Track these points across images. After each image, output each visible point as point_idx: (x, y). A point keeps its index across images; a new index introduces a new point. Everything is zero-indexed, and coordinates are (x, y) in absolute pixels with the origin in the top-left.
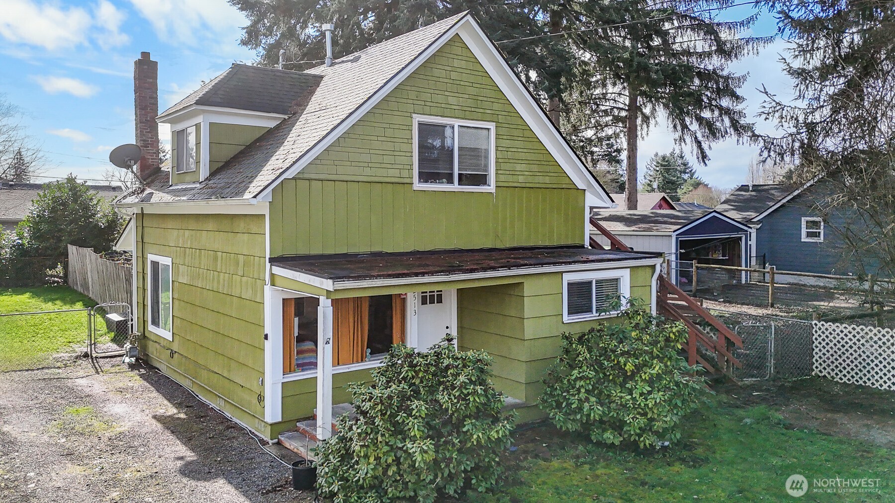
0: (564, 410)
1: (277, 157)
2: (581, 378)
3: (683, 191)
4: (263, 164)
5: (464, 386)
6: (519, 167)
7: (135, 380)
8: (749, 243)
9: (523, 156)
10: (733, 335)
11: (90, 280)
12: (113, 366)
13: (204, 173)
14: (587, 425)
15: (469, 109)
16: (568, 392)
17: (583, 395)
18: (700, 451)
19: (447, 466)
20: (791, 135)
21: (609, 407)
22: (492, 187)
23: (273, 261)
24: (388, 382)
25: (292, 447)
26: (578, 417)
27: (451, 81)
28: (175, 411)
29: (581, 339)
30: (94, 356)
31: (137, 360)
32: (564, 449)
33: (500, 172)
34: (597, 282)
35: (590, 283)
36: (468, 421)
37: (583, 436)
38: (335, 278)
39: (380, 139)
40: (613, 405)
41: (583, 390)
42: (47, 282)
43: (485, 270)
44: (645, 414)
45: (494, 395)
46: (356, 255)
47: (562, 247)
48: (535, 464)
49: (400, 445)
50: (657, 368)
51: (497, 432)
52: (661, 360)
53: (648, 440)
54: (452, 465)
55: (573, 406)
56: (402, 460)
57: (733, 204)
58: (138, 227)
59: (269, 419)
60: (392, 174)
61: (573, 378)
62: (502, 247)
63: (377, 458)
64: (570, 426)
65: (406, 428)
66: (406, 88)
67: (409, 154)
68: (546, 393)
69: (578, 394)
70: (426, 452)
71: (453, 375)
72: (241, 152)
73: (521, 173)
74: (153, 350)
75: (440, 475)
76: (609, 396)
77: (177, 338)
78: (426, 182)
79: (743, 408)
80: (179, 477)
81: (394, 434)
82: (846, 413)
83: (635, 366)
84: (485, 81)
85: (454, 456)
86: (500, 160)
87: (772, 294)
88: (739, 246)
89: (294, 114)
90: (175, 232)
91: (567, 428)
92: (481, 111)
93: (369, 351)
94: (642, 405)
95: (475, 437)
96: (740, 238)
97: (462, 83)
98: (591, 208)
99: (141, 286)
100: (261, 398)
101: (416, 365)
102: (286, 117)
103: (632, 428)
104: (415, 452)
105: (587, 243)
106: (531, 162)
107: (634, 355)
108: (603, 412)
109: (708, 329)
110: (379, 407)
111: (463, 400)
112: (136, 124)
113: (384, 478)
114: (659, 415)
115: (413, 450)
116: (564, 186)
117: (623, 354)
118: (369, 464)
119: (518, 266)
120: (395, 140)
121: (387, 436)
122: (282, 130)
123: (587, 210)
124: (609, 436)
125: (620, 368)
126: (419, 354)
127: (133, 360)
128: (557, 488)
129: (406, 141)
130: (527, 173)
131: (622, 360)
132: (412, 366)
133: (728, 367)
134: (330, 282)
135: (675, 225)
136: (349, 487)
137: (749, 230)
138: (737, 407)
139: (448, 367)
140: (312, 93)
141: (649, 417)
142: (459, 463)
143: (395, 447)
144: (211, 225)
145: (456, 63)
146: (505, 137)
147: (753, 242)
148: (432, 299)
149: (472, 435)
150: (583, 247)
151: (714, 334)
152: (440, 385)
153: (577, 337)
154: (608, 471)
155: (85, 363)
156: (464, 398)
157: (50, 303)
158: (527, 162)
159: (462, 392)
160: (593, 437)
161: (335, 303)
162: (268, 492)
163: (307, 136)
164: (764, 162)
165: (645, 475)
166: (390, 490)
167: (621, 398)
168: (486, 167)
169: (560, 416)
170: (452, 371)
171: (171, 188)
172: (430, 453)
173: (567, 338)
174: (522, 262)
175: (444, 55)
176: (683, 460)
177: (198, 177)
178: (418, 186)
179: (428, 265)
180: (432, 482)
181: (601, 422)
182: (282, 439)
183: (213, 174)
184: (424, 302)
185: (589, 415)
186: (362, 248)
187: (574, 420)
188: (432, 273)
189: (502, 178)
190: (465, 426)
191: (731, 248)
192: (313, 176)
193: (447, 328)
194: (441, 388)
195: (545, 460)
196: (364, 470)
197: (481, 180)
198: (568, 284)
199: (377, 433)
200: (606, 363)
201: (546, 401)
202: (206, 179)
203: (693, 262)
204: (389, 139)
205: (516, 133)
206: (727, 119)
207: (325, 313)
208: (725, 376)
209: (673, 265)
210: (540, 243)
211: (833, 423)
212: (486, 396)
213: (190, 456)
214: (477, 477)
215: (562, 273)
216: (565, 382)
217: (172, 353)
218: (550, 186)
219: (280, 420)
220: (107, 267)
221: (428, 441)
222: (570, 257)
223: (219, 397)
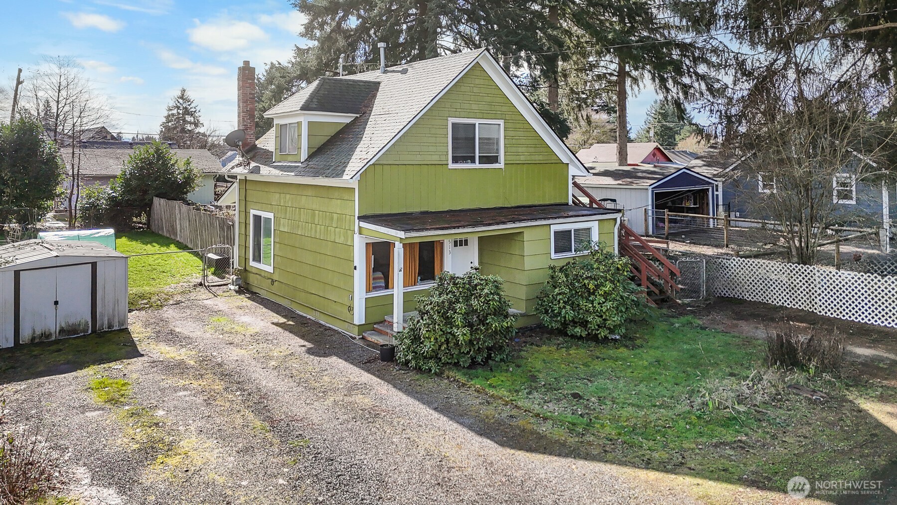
0: (549, 315)
1: (361, 149)
2: (560, 294)
3: (681, 137)
4: (351, 154)
5: (487, 295)
6: (520, 150)
7: (244, 300)
8: (716, 193)
9: (523, 141)
10: (675, 268)
11: (178, 227)
12: (224, 292)
13: (304, 156)
14: (565, 324)
15: (486, 112)
16: (552, 303)
17: (562, 305)
18: (638, 342)
19: (478, 343)
20: (714, 124)
21: (578, 312)
22: (502, 164)
23: (361, 218)
24: (440, 294)
25: (373, 340)
26: (559, 318)
27: (474, 94)
28: (285, 320)
29: (561, 270)
30: (206, 284)
31: (239, 288)
32: (550, 340)
33: (507, 154)
34: (575, 230)
35: (570, 231)
36: (489, 317)
37: (562, 332)
38: (406, 230)
39: (427, 135)
40: (581, 311)
41: (562, 301)
42: (134, 228)
43: (498, 224)
44: (601, 316)
45: (505, 302)
46: (411, 214)
47: (552, 205)
48: (531, 348)
49: (449, 331)
50: (608, 287)
51: (507, 323)
52: (612, 282)
53: (603, 333)
54: (480, 343)
55: (555, 312)
56: (450, 340)
57: (705, 159)
58: (241, 190)
59: (356, 322)
60: (435, 159)
61: (555, 293)
62: (510, 206)
63: (436, 339)
64: (554, 325)
65: (453, 320)
66: (444, 100)
67: (446, 145)
68: (538, 304)
69: (559, 304)
70: (465, 335)
71: (480, 289)
72: (329, 141)
73: (522, 154)
74: (253, 280)
75: (473, 350)
76: (578, 305)
77: (277, 271)
78: (457, 162)
79: (677, 317)
80: (307, 355)
81: (446, 324)
82: (746, 320)
83: (595, 286)
84: (496, 92)
85: (482, 337)
86: (507, 146)
87: (727, 237)
88: (707, 195)
89: (364, 114)
90: (277, 195)
91: (552, 326)
92: (494, 112)
93: (419, 278)
94: (599, 310)
95: (494, 326)
96: (708, 189)
97: (481, 94)
98: (574, 176)
99: (243, 232)
100: (351, 309)
101: (457, 284)
102: (358, 116)
103: (592, 326)
104: (458, 335)
105: (570, 202)
106: (529, 146)
107: (595, 279)
108: (575, 315)
109: (657, 263)
110: (437, 308)
111: (486, 304)
112: (239, 113)
113: (439, 352)
114: (610, 317)
115: (458, 333)
116: (553, 162)
117: (587, 278)
118: (430, 342)
119: (520, 221)
120: (437, 136)
121: (441, 325)
122: (357, 127)
123: (570, 178)
124: (578, 330)
125: (586, 288)
126: (458, 277)
127: (237, 287)
128: (544, 360)
129: (444, 136)
130: (526, 154)
131: (586, 282)
132: (455, 284)
133: (672, 291)
134: (403, 233)
135: (651, 179)
136: (417, 357)
137: (716, 183)
138: (673, 317)
139: (476, 285)
140: (374, 96)
141: (604, 318)
142: (485, 342)
143: (446, 332)
144: (310, 192)
145: (477, 81)
146: (511, 129)
147: (720, 193)
148: (461, 243)
149: (492, 325)
150: (567, 204)
151: (662, 267)
152: (472, 296)
153: (558, 268)
154: (576, 352)
155: (203, 290)
156: (487, 302)
157: (149, 245)
158: (526, 146)
159: (486, 299)
160: (568, 332)
161: (405, 245)
162: (366, 363)
163: (379, 135)
164: (699, 142)
165: (600, 354)
166: (443, 358)
167: (586, 306)
168: (498, 151)
169: (547, 318)
170: (479, 287)
171: (274, 164)
172: (468, 335)
173: (552, 268)
174: (523, 218)
175: (469, 76)
176: (626, 347)
177: (299, 158)
178: (451, 166)
179: (460, 221)
180: (468, 353)
181: (573, 321)
182: (366, 335)
183: (311, 157)
184: (456, 245)
185: (565, 317)
186: (416, 209)
187: (556, 321)
188: (464, 227)
189: (509, 158)
190: (487, 320)
191: (701, 197)
192: (385, 162)
193: (472, 263)
194: (473, 297)
195: (537, 346)
196: (428, 347)
197: (495, 160)
198: (555, 232)
199: (435, 324)
200: (577, 284)
201: (538, 309)
202: (306, 161)
203: (665, 211)
204: (432, 136)
205: (518, 126)
206: (704, 84)
207: (398, 253)
208: (668, 297)
209: (650, 213)
210: (536, 203)
211: (736, 326)
212: (500, 302)
213: (309, 345)
214: (495, 353)
215: (550, 225)
216: (551, 296)
217: (273, 281)
218: (542, 162)
219: (364, 322)
220: (200, 217)
221: (467, 328)
222: (556, 213)
223: (315, 310)
